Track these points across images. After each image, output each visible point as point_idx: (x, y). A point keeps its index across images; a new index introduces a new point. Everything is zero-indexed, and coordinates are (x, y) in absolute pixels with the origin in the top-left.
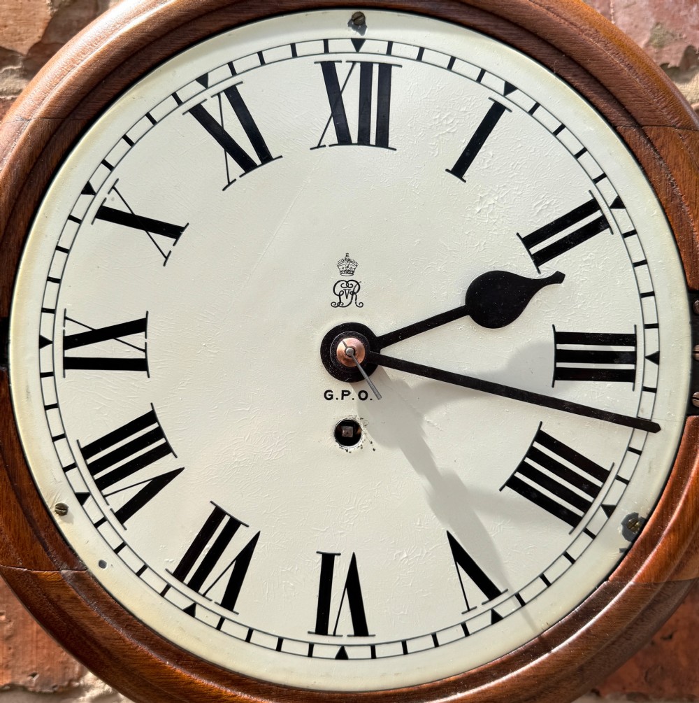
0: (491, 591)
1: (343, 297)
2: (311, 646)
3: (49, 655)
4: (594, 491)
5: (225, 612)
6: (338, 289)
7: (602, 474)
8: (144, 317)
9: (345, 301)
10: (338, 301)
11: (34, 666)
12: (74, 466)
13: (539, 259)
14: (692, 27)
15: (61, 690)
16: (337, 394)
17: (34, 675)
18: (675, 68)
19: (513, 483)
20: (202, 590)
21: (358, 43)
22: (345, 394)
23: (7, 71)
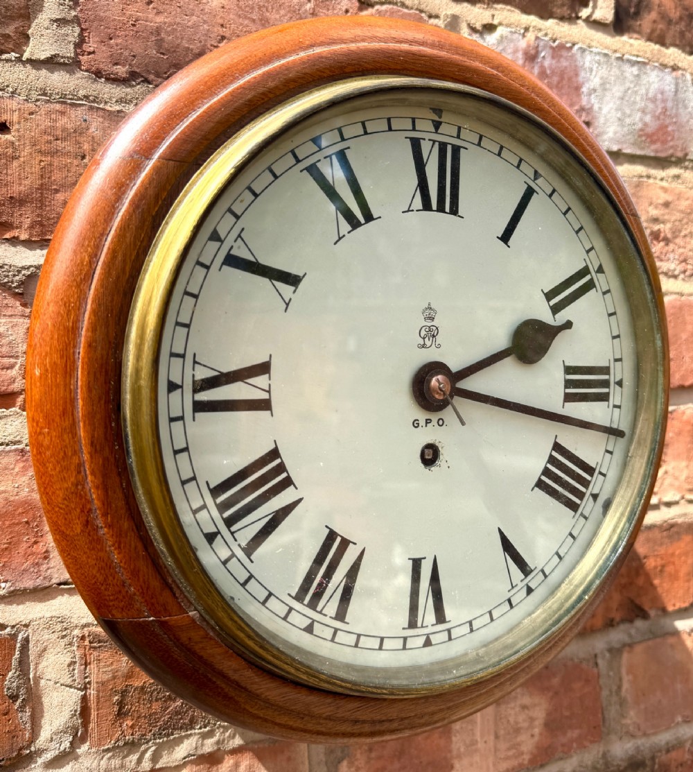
0: (526, 570)
1: (427, 339)
2: (405, 639)
4: (586, 483)
5: (338, 624)
6: (423, 333)
7: (590, 470)
8: (268, 359)
9: (428, 343)
10: (422, 343)
12: (203, 507)
15: (9, 763)
16: (422, 423)
19: (540, 484)
20: (319, 608)
22: (428, 421)
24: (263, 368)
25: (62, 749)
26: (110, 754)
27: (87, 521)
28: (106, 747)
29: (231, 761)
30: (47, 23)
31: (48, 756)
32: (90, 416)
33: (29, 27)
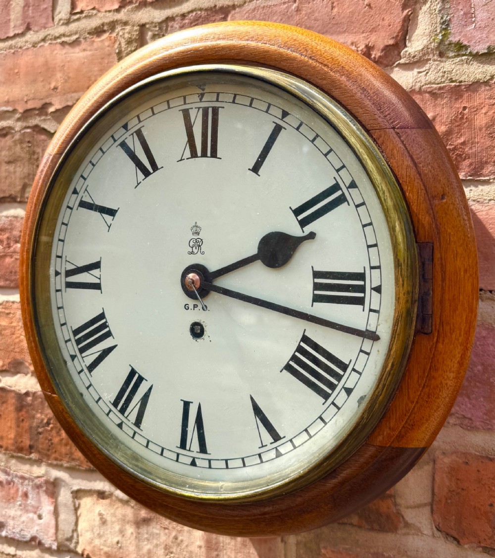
0: (276, 436)
1: (194, 248)
2: (178, 455)
4: (339, 377)
5: (136, 429)
6: (192, 244)
8: (99, 260)
9: (195, 251)
10: (191, 251)
12: (70, 340)
16: (191, 307)
20: (126, 415)
21: (201, 96)
22: (195, 306)
24: (97, 265)
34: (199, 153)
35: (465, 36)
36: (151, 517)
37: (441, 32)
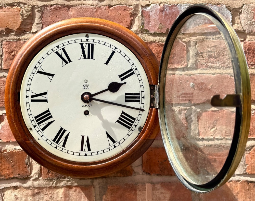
0: (114, 142)
1: (85, 87)
2: (80, 153)
3: (22, 170)
4: (133, 122)
5: (63, 148)
6: (84, 86)
7: (134, 119)
8: (47, 91)
9: (86, 88)
10: (84, 88)
11: (19, 173)
12: (33, 120)
13: (122, 80)
14: (168, 24)
15: (25, 178)
16: (84, 105)
17: (19, 175)
18: (164, 33)
19: (118, 121)
20: (59, 144)
21: (87, 40)
22: (86, 105)
23: (11, 34)
24: (46, 93)
25: (36, 177)
26: (46, 181)
27: (12, 121)
28: (45, 179)
29: (74, 189)
30: (35, 25)
31: (33, 178)
32: (12, 102)
33: (32, 26)
34: (87, 57)
35: (148, 28)
36: (40, 191)
37: (142, 26)
